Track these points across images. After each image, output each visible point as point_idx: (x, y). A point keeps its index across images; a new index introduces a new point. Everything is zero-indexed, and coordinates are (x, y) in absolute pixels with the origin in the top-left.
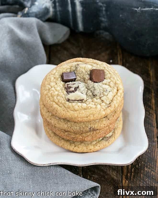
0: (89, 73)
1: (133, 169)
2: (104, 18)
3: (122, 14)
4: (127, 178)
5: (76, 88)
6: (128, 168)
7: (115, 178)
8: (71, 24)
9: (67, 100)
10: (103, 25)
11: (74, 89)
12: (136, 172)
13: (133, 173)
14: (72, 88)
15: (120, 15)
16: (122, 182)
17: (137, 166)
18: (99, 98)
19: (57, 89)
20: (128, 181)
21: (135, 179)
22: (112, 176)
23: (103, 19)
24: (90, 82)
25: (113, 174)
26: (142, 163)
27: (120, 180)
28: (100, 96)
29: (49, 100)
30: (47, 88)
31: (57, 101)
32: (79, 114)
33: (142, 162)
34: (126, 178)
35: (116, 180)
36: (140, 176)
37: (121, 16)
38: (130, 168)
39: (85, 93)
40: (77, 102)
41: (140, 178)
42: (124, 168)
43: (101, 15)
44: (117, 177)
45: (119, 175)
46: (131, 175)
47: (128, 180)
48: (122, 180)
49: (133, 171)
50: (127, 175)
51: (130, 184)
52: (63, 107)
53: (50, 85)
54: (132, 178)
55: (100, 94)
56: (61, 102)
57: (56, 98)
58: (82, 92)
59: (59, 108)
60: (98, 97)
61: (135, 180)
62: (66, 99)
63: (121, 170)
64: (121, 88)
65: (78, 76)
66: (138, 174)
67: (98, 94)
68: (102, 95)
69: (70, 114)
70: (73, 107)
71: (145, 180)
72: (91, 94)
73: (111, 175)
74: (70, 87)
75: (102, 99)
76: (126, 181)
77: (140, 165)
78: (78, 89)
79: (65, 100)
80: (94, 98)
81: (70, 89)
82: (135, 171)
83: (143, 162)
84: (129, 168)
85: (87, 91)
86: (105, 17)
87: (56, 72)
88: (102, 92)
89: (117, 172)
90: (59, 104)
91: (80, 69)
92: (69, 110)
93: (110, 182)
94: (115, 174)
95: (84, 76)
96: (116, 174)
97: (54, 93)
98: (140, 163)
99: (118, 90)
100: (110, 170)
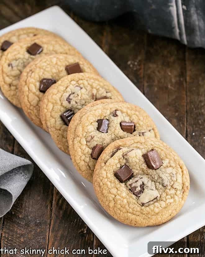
0: (143, 160)
5: (141, 185)
9: (142, 205)
11: (140, 189)
14: (137, 187)
18: (171, 188)
19: (122, 196)
24: (150, 171)
28: (171, 185)
29: (122, 213)
30: (111, 199)
31: (131, 211)
32: (163, 216)
39: (154, 189)
40: (152, 202)
52: (141, 215)
53: (111, 193)
55: (170, 183)
56: (136, 210)
57: (128, 208)
58: (152, 189)
59: (138, 218)
60: (169, 187)
62: (140, 204)
64: (182, 163)
65: (134, 169)
67: (168, 184)
68: (172, 183)
69: (153, 221)
70: (153, 211)
72: (161, 186)
74: (135, 187)
75: (175, 188)
78: (145, 187)
79: (140, 206)
80: (166, 189)
81: (136, 190)
85: (155, 184)
87: (107, 173)
88: (170, 178)
90: (135, 212)
91: (132, 160)
92: (150, 216)
95: (141, 166)
97: (123, 202)
99: (181, 168)
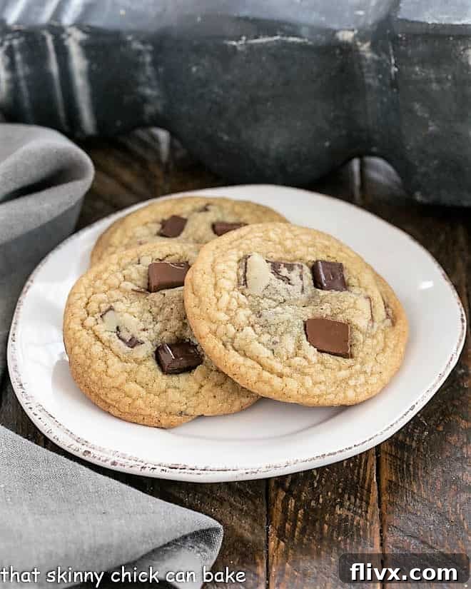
1: (301, 511)
2: (152, 87)
3: (197, 64)
4: (281, 535)
6: (287, 508)
7: (248, 535)
8: (62, 114)
10: (149, 109)
12: (310, 518)
13: (299, 523)
15: (190, 68)
16: (267, 547)
17: (313, 503)
20: (284, 541)
21: (306, 537)
22: (240, 531)
23: (148, 92)
25: (241, 526)
26: (327, 495)
27: (260, 541)
33: (328, 492)
34: (279, 536)
35: (249, 542)
36: (322, 529)
37: (194, 69)
38: (293, 509)
41: (322, 533)
42: (275, 510)
43: (142, 79)
44: (253, 533)
45: (259, 527)
46: (294, 526)
47: (286, 541)
48: (267, 541)
49: (300, 516)
50: (282, 528)
51: (290, 551)
54: (296, 533)
61: (305, 541)
63: (267, 515)
66: (314, 525)
71: (335, 539)
73: (237, 527)
76: (279, 543)
77: (321, 500)
82: (306, 515)
83: (329, 494)
84: (289, 510)
86: (154, 83)
89: (255, 520)
93: (232, 546)
94: (247, 527)
96: (250, 524)
98: (321, 496)
100: (233, 516)
